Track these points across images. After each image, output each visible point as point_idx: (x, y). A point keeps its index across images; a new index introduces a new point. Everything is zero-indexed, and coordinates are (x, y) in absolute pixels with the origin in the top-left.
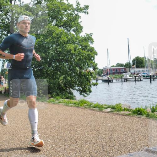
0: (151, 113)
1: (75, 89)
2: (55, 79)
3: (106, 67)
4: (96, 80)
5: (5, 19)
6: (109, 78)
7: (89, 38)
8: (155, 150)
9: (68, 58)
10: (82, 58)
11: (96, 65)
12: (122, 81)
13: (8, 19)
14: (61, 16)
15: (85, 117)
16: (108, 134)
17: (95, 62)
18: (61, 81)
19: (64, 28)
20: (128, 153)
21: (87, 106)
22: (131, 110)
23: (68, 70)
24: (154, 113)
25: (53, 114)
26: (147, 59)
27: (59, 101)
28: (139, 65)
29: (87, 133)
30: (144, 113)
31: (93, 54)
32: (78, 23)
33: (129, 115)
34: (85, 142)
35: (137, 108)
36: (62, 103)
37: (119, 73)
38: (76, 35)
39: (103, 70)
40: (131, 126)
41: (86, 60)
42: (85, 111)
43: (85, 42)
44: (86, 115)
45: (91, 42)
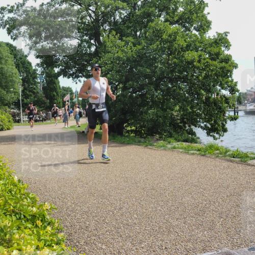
1: (200, 126)
2: (166, 110)
3: (252, 88)
4: (234, 111)
5: (86, 16)
7: (222, 40)
9: (187, 75)
10: (210, 73)
11: (236, 84)
13: (90, 16)
14: (174, 5)
15: (218, 173)
17: (232, 80)
18: (175, 114)
19: (179, 24)
21: (221, 154)
23: (187, 95)
25: (163, 166)
27: (172, 146)
29: (221, 199)
31: (230, 66)
32: (203, 16)
34: (219, 214)
36: (178, 148)
38: (201, 36)
39: (246, 93)
41: (217, 78)
42: (218, 162)
43: (215, 46)
44: (218, 169)
45: (226, 47)
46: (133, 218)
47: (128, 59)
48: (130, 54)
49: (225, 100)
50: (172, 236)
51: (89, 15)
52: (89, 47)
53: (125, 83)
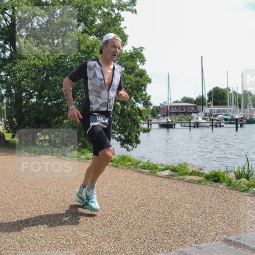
0: (234, 180)
1: (114, 137)
3: (165, 102)
4: (148, 123)
5: (2, 20)
6: (170, 120)
7: (137, 55)
8: (238, 241)
11: (149, 99)
12: (190, 126)
13: (6, 20)
14: (92, 17)
15: (128, 184)
16: (164, 213)
17: (146, 94)
19: (97, 36)
20: (195, 245)
21: (132, 165)
22: (203, 174)
24: (240, 180)
25: (75, 177)
26: (231, 92)
27: (86, 157)
28: (218, 100)
29: (130, 210)
30: (224, 180)
31: (144, 80)
32: (120, 29)
33: (199, 182)
34: (126, 225)
35: (212, 171)
37: (185, 113)
39: (159, 107)
40: (201, 200)
41: (132, 91)
42: (129, 173)
43: (131, 60)
44: (129, 180)
45: (141, 61)
46: (40, 231)
47: (45, 67)
48: (46, 63)
49: (139, 113)
50: (78, 248)
51: (4, 19)
52: (4, 52)
53: (40, 91)
